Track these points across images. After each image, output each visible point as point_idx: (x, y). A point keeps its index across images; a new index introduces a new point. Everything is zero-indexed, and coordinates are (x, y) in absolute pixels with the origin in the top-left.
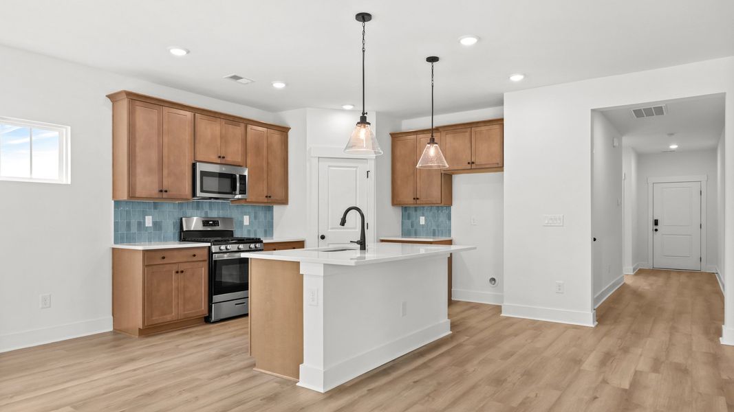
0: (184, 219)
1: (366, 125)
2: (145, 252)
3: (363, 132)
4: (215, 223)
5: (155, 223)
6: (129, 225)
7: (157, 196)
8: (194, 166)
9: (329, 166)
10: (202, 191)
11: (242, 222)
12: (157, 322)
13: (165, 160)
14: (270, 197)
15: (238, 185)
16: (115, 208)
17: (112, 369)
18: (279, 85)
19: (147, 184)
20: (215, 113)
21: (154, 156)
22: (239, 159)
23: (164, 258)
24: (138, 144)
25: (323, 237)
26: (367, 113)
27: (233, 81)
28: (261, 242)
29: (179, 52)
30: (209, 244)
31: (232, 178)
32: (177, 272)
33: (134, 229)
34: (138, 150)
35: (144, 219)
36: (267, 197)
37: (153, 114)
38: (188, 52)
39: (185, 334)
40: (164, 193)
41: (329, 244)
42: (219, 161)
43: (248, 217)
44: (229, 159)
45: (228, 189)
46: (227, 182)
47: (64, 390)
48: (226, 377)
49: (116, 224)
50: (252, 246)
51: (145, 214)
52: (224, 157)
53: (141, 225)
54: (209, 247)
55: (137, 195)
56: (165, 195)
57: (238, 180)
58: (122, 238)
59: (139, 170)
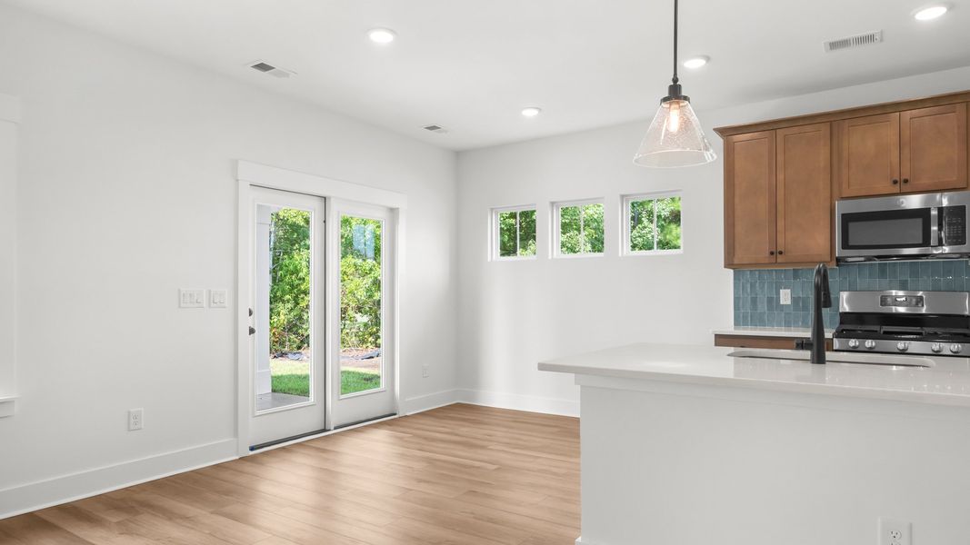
0: (844, 295)
1: (682, 101)
3: (673, 118)
5: (794, 299)
6: (754, 301)
7: (768, 261)
8: (833, 208)
10: (846, 246)
13: (780, 207)
15: (934, 228)
16: (735, 279)
18: (928, 14)
19: (753, 245)
21: (762, 205)
22: (952, 177)
24: (737, 192)
31: (923, 216)
33: (763, 307)
34: (737, 200)
35: (778, 293)
40: (779, 256)
42: (895, 190)
44: (923, 180)
46: (915, 225)
49: (737, 299)
51: (779, 287)
52: (906, 181)
53: (773, 302)
55: (737, 261)
56: (780, 259)
57: (934, 220)
58: (745, 317)
59: (739, 229)
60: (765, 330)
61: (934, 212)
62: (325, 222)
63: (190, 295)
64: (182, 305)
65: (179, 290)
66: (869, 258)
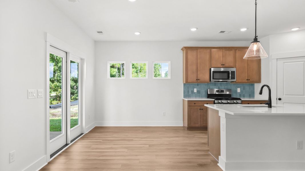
0: (208, 90)
1: (257, 43)
2: (188, 101)
4: (222, 91)
5: (198, 91)
6: (188, 91)
7: (195, 81)
8: (210, 69)
9: (284, 63)
10: (213, 79)
11: (236, 91)
12: (192, 126)
13: (199, 68)
14: (249, 80)
15: (230, 75)
16: (184, 86)
17: (169, 138)
18: (243, 30)
19: (192, 78)
20: (220, 47)
21: (194, 68)
22: (232, 65)
23: (195, 104)
25: (280, 99)
26: (257, 36)
27: (222, 34)
28: (241, 100)
29: (194, 30)
30: (214, 100)
31: (228, 73)
32: (200, 109)
33: (190, 93)
34: (188, 65)
36: (247, 80)
37: (194, 53)
38: (197, 29)
39: (202, 132)
40: (198, 81)
41: (284, 103)
42: (222, 66)
43: (240, 89)
44: (227, 65)
45: (226, 77)
46: (226, 74)
47: (153, 140)
48: (196, 151)
49: (184, 91)
50: (235, 101)
51: (194, 88)
52: (224, 65)
53: (193, 92)
54: (214, 101)
55: (189, 81)
56: (199, 81)
57: (230, 73)
58: (186, 96)
59: (189, 73)
60: (191, 99)
61: (230, 72)
62: (66, 62)
63: (32, 92)
64: (29, 97)
65: (28, 91)
66: (215, 82)
